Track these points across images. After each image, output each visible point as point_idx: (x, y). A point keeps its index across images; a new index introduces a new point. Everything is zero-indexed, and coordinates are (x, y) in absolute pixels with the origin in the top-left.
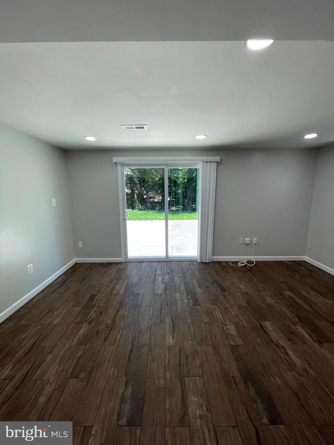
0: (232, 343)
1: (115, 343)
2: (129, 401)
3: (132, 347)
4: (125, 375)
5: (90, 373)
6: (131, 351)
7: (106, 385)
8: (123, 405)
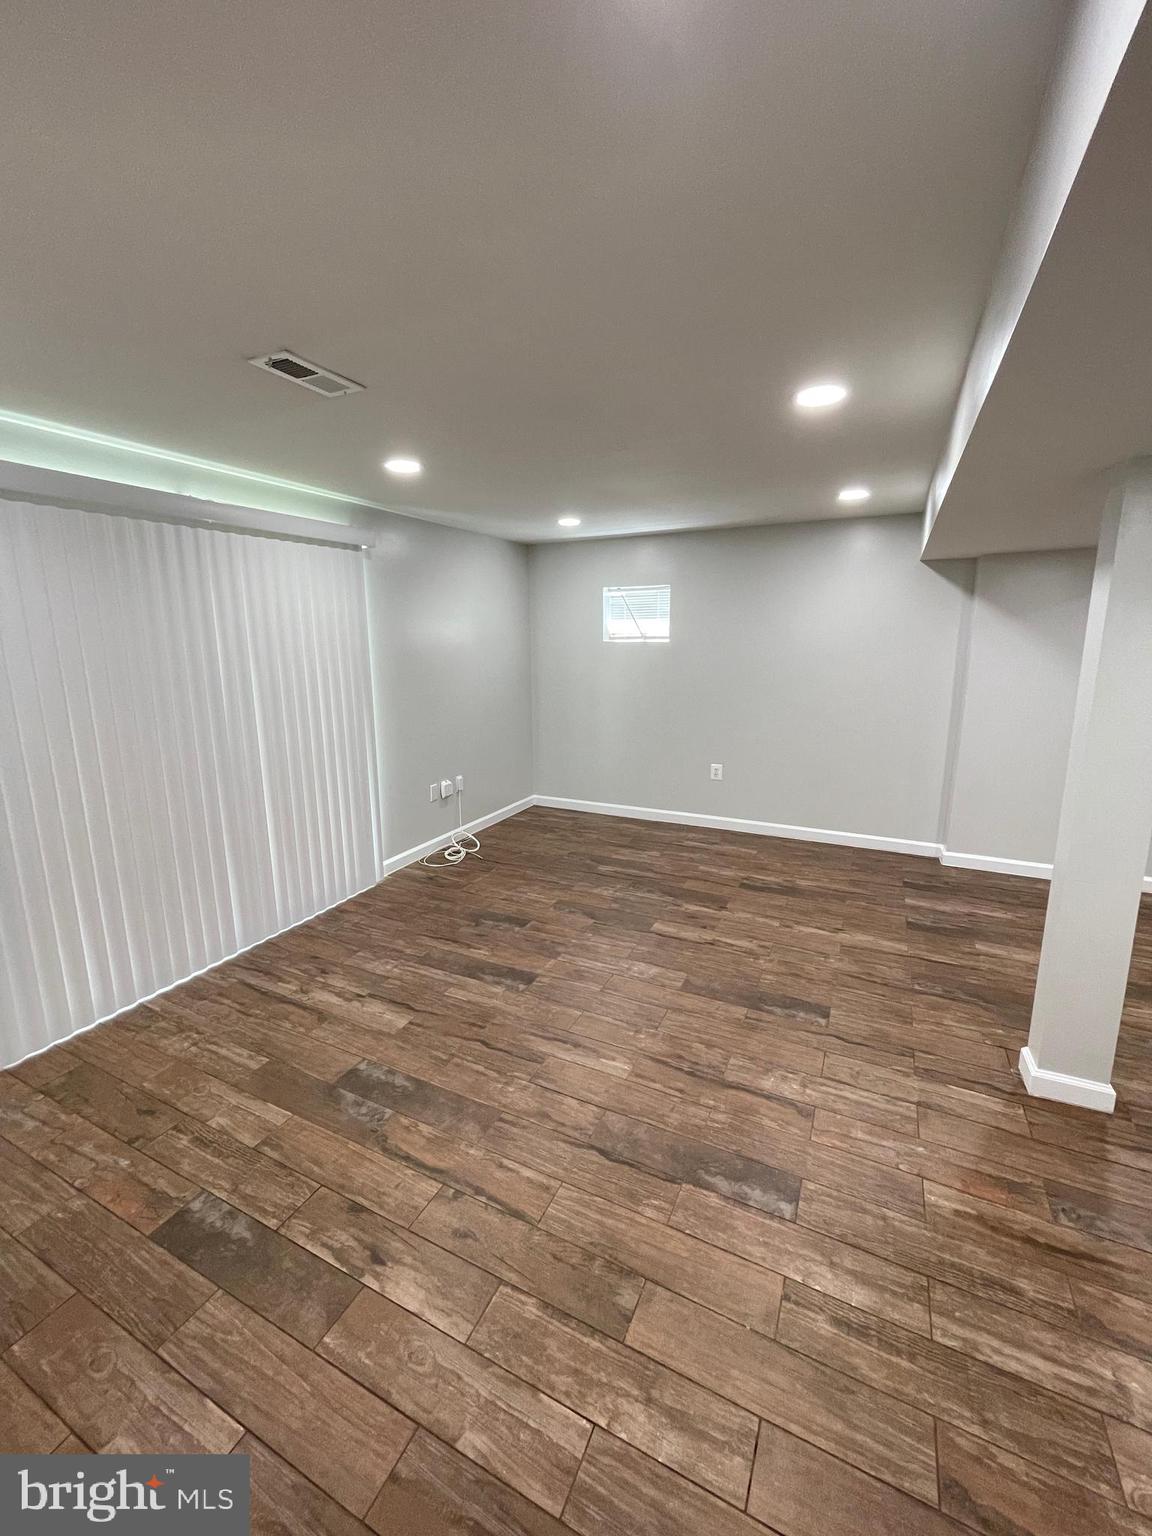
0: (680, 984)
1: (547, 1188)
2: (746, 1189)
3: (592, 1147)
4: (675, 1183)
5: (630, 1273)
6: (602, 1152)
7: (687, 1232)
8: (751, 1203)
